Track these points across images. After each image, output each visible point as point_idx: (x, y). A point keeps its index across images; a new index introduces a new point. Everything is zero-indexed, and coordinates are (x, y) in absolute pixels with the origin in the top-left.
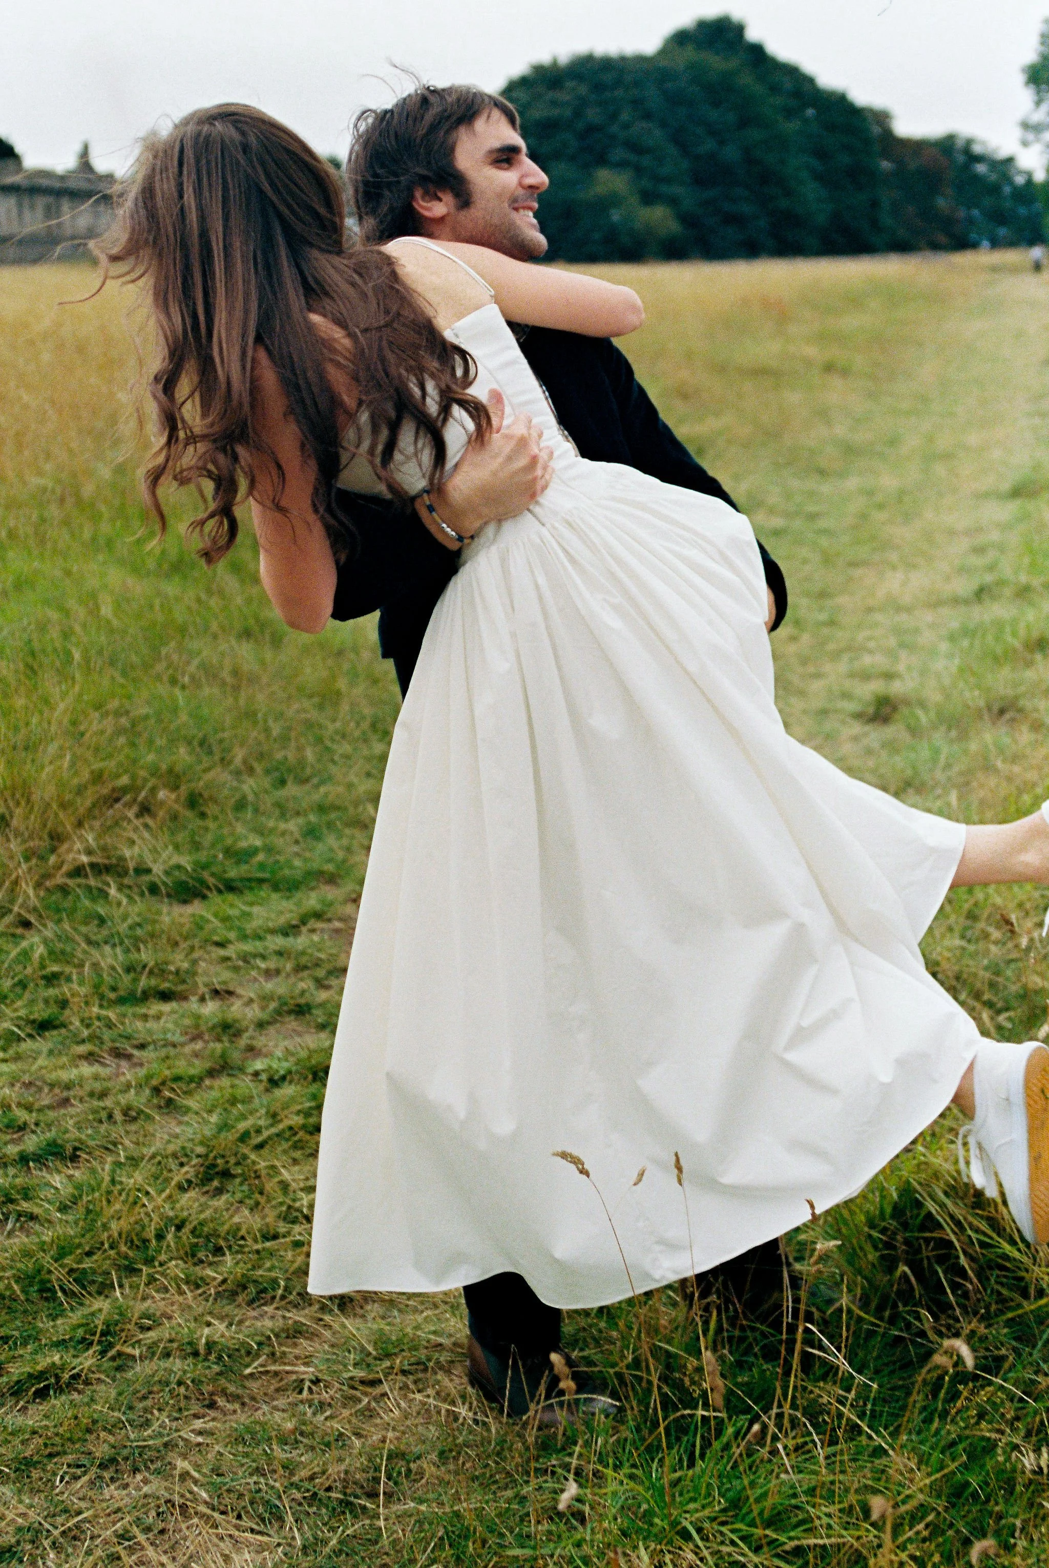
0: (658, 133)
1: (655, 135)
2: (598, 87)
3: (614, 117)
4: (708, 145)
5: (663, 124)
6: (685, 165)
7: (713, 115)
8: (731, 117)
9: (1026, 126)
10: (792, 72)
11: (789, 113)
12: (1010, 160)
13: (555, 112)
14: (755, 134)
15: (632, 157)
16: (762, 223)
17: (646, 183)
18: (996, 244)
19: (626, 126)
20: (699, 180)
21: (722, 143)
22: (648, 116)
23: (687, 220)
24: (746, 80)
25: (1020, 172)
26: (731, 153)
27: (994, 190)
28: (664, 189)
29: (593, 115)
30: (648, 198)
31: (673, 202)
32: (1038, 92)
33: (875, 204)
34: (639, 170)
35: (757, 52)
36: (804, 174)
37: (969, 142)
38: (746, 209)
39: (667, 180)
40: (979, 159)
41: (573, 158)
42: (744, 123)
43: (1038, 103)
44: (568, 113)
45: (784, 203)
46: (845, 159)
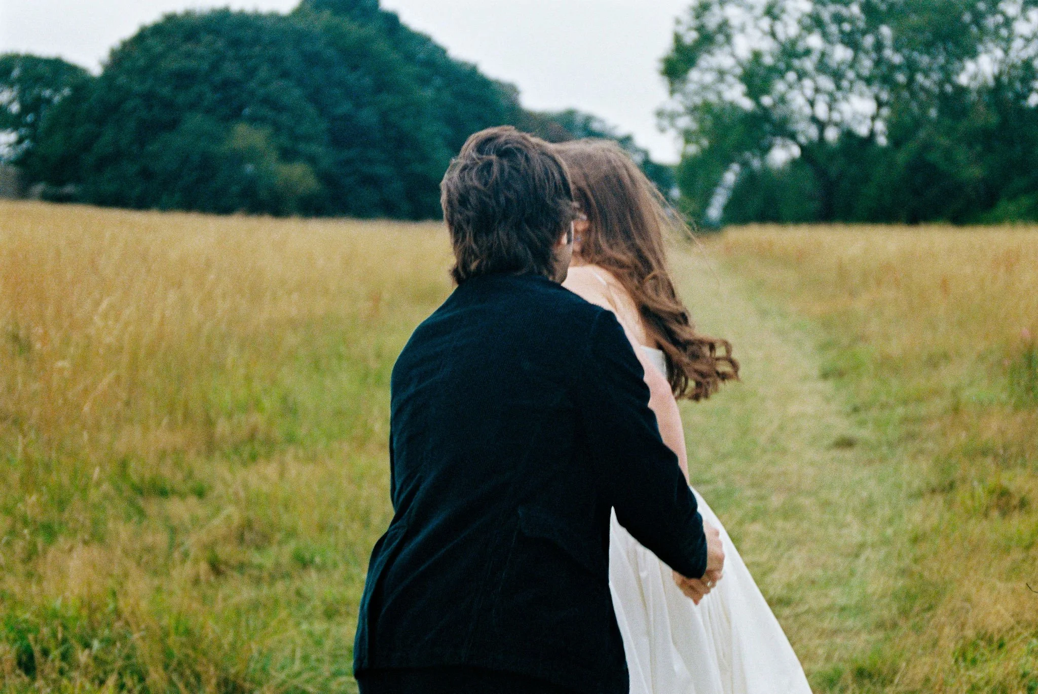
0: (297, 92)
1: (294, 94)
2: (236, 43)
3: (251, 73)
4: (345, 107)
5: (300, 83)
6: (323, 125)
7: (352, 78)
8: (367, 81)
9: (660, 114)
10: (424, 40)
11: (424, 81)
13: (192, 64)
14: (388, 100)
15: (270, 114)
16: (398, 186)
17: (284, 140)
19: (264, 83)
20: (338, 140)
21: (359, 106)
22: (285, 75)
23: (325, 178)
24: (382, 46)
26: (368, 116)
28: (302, 146)
29: (231, 70)
30: (287, 155)
31: (312, 160)
32: (672, 83)
34: (278, 128)
35: (392, 21)
36: (438, 141)
38: (382, 170)
39: (308, 139)
41: (209, 111)
42: (380, 87)
43: (672, 92)
44: (205, 66)
45: (419, 168)
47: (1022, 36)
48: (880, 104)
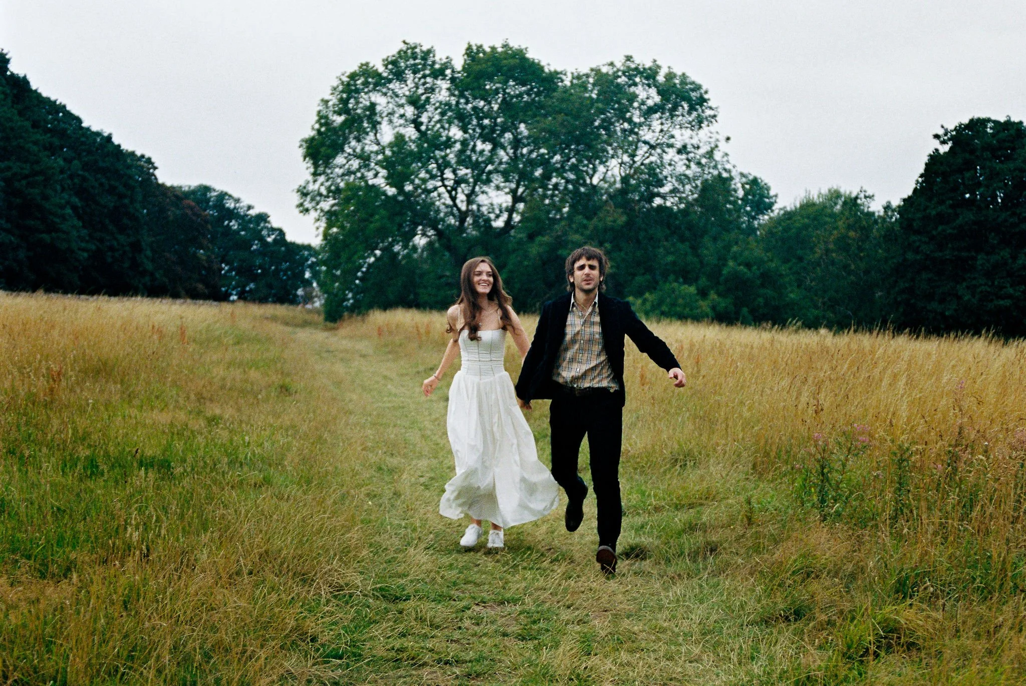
9: (303, 193)
10: (55, 108)
11: (52, 150)
12: (262, 218)
18: (243, 296)
25: (273, 230)
27: (245, 245)
32: (316, 165)
33: (136, 247)
35: (21, 85)
36: (69, 211)
37: (223, 196)
40: (232, 214)
43: (315, 174)
46: (108, 201)
47: (645, 142)
48: (516, 199)
